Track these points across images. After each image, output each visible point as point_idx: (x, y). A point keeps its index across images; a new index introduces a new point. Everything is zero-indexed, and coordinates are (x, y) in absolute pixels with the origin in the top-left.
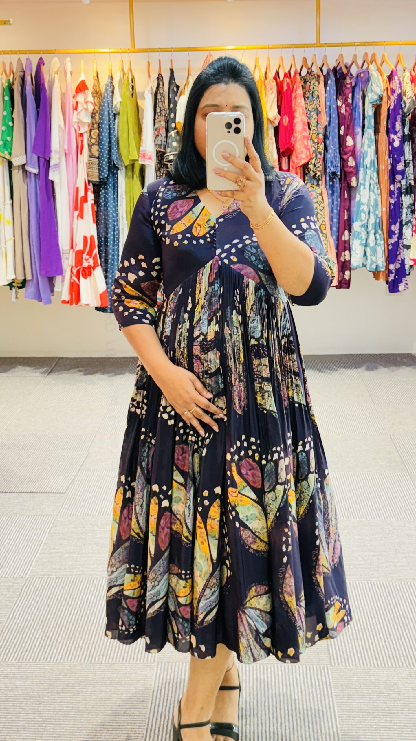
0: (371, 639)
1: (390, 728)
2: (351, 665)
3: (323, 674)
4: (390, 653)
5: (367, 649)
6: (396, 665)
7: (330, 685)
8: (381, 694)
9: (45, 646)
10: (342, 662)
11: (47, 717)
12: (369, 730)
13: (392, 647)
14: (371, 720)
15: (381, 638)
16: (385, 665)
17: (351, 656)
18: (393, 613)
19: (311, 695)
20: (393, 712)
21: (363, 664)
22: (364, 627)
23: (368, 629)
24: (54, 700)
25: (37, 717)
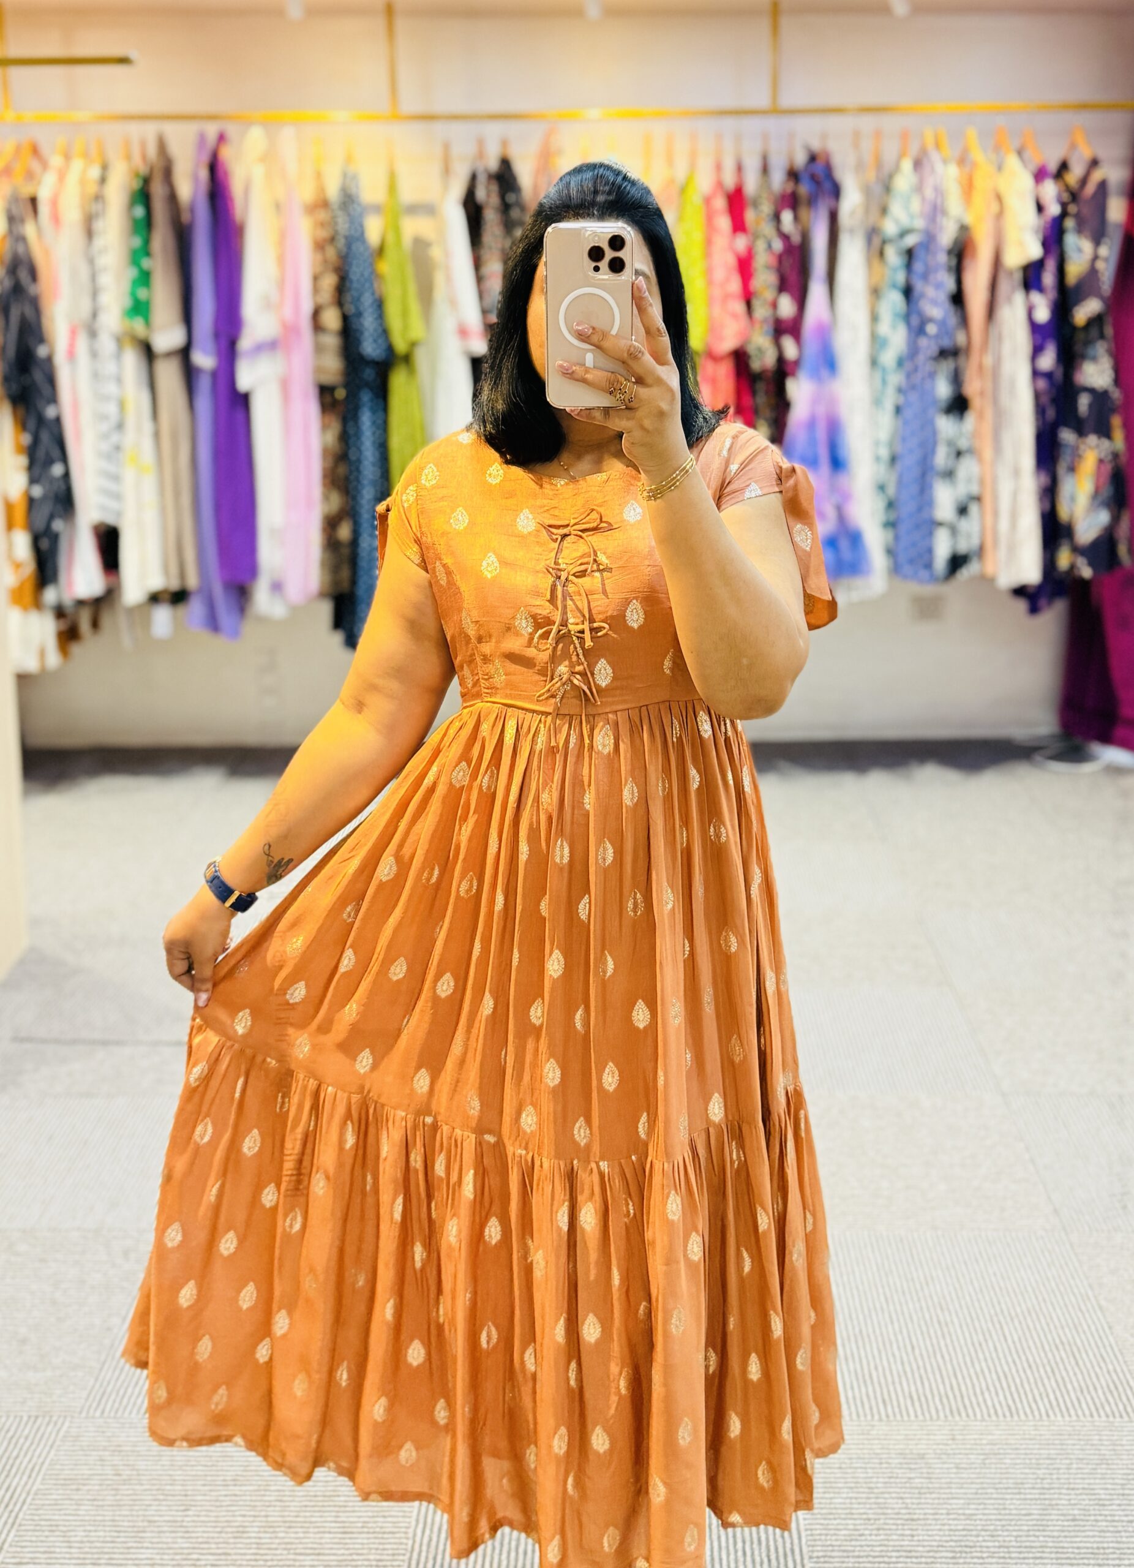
0: (874, 1358)
1: (910, 1551)
4: (913, 1388)
5: (865, 1382)
6: (923, 1414)
8: (892, 1480)
11: (200, 1540)
12: (867, 1556)
13: (917, 1376)
14: (871, 1535)
15: (894, 1355)
16: (902, 1416)
18: (919, 1300)
20: (916, 1517)
21: (858, 1415)
22: (861, 1331)
24: (217, 1501)
25: (179, 1540)
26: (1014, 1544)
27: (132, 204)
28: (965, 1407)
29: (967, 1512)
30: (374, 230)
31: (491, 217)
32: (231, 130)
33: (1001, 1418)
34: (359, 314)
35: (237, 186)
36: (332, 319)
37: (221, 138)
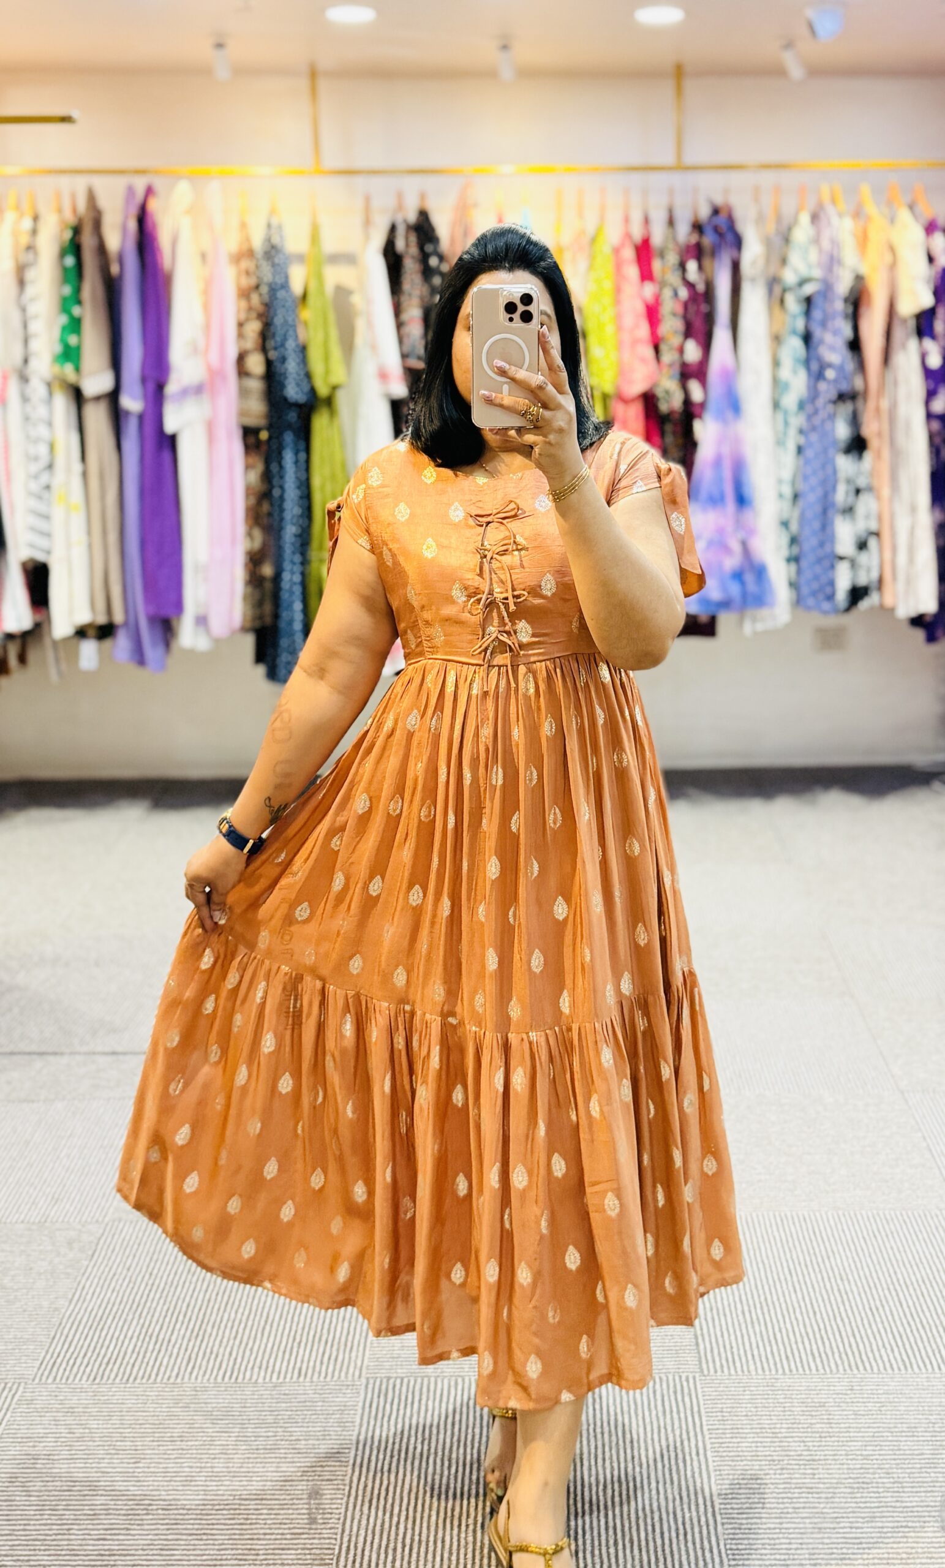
0: (778, 1321)
1: (812, 1488)
2: (740, 1372)
3: (686, 1391)
4: (814, 1347)
5: (770, 1342)
6: (824, 1368)
7: (699, 1412)
8: (795, 1426)
9: (146, 1352)
10: (722, 1366)
11: (151, 1488)
12: (772, 1493)
13: (818, 1336)
14: (775, 1474)
15: (796, 1319)
16: (804, 1370)
17: (739, 1355)
18: (820, 1271)
19: (663, 1431)
20: (817, 1458)
21: (763, 1369)
22: (766, 1299)
23: (773, 1303)
24: (165, 1454)
26: (908, 1480)
27: (62, 254)
28: (862, 1361)
29: (864, 1453)
30: (297, 278)
31: (411, 267)
32: (159, 184)
33: (896, 1371)
34: (283, 360)
35: (164, 239)
36: (256, 364)
37: (149, 191)
